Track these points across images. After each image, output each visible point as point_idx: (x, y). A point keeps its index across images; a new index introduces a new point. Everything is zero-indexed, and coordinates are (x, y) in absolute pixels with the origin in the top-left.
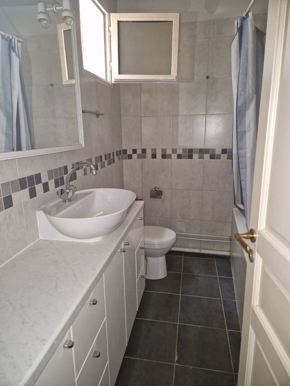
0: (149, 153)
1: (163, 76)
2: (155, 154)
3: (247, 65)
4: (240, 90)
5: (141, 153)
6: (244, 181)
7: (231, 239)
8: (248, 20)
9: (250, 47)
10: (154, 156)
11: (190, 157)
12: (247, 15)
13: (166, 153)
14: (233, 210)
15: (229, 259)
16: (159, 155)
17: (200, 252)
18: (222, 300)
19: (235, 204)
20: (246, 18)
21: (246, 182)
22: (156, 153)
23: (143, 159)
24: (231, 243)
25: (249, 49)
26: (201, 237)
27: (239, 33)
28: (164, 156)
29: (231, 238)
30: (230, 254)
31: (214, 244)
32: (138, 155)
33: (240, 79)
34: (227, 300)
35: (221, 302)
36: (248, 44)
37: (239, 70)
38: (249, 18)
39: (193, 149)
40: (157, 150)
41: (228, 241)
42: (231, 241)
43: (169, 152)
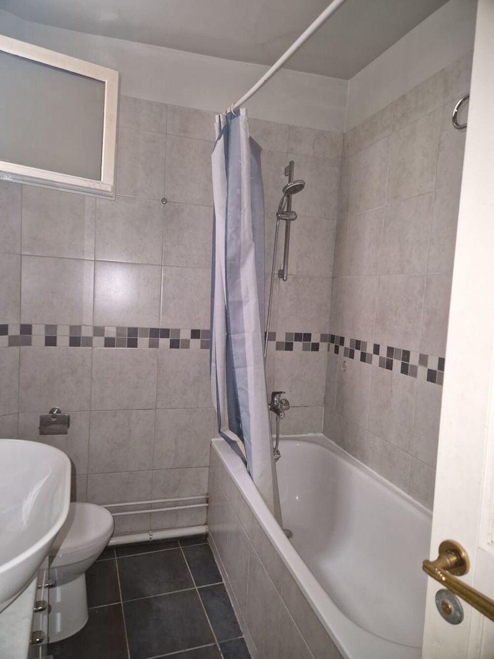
0: (39, 334)
1: (85, 180)
2: (55, 336)
3: (241, 192)
4: (229, 230)
5: (18, 333)
6: (243, 389)
7: (208, 499)
8: (239, 119)
9: (244, 163)
10: (51, 341)
11: (133, 343)
12: (237, 112)
13: (80, 335)
14: (211, 442)
15: (206, 541)
16: (63, 340)
17: (151, 538)
18: (218, 645)
19: (221, 432)
20: (235, 117)
21: (247, 392)
22: (56, 334)
23: (24, 348)
24: (207, 507)
25: (242, 167)
26: (151, 506)
27: (224, 136)
28: (75, 341)
29: (207, 497)
30: (208, 530)
31: (177, 516)
32: (10, 338)
33: (229, 213)
34: (226, 641)
35: (218, 650)
36: (239, 157)
37: (227, 197)
38: (240, 117)
39: (137, 328)
40: (59, 328)
41: (202, 503)
42: (207, 502)
43: (86, 332)
